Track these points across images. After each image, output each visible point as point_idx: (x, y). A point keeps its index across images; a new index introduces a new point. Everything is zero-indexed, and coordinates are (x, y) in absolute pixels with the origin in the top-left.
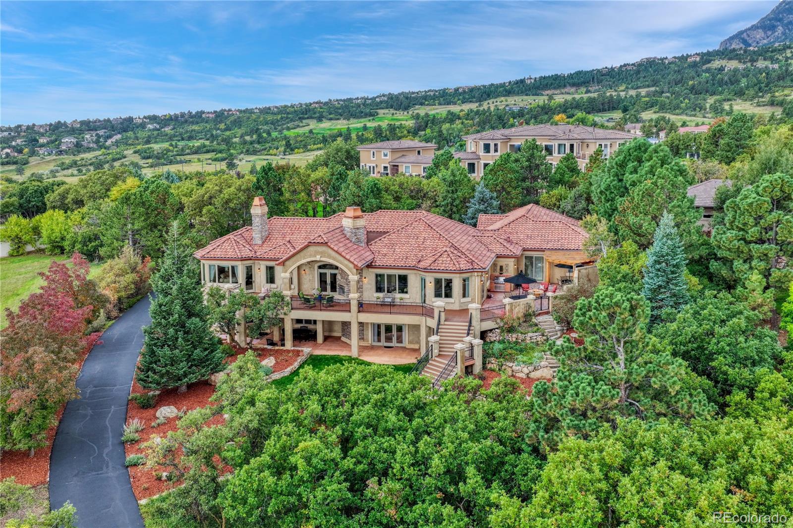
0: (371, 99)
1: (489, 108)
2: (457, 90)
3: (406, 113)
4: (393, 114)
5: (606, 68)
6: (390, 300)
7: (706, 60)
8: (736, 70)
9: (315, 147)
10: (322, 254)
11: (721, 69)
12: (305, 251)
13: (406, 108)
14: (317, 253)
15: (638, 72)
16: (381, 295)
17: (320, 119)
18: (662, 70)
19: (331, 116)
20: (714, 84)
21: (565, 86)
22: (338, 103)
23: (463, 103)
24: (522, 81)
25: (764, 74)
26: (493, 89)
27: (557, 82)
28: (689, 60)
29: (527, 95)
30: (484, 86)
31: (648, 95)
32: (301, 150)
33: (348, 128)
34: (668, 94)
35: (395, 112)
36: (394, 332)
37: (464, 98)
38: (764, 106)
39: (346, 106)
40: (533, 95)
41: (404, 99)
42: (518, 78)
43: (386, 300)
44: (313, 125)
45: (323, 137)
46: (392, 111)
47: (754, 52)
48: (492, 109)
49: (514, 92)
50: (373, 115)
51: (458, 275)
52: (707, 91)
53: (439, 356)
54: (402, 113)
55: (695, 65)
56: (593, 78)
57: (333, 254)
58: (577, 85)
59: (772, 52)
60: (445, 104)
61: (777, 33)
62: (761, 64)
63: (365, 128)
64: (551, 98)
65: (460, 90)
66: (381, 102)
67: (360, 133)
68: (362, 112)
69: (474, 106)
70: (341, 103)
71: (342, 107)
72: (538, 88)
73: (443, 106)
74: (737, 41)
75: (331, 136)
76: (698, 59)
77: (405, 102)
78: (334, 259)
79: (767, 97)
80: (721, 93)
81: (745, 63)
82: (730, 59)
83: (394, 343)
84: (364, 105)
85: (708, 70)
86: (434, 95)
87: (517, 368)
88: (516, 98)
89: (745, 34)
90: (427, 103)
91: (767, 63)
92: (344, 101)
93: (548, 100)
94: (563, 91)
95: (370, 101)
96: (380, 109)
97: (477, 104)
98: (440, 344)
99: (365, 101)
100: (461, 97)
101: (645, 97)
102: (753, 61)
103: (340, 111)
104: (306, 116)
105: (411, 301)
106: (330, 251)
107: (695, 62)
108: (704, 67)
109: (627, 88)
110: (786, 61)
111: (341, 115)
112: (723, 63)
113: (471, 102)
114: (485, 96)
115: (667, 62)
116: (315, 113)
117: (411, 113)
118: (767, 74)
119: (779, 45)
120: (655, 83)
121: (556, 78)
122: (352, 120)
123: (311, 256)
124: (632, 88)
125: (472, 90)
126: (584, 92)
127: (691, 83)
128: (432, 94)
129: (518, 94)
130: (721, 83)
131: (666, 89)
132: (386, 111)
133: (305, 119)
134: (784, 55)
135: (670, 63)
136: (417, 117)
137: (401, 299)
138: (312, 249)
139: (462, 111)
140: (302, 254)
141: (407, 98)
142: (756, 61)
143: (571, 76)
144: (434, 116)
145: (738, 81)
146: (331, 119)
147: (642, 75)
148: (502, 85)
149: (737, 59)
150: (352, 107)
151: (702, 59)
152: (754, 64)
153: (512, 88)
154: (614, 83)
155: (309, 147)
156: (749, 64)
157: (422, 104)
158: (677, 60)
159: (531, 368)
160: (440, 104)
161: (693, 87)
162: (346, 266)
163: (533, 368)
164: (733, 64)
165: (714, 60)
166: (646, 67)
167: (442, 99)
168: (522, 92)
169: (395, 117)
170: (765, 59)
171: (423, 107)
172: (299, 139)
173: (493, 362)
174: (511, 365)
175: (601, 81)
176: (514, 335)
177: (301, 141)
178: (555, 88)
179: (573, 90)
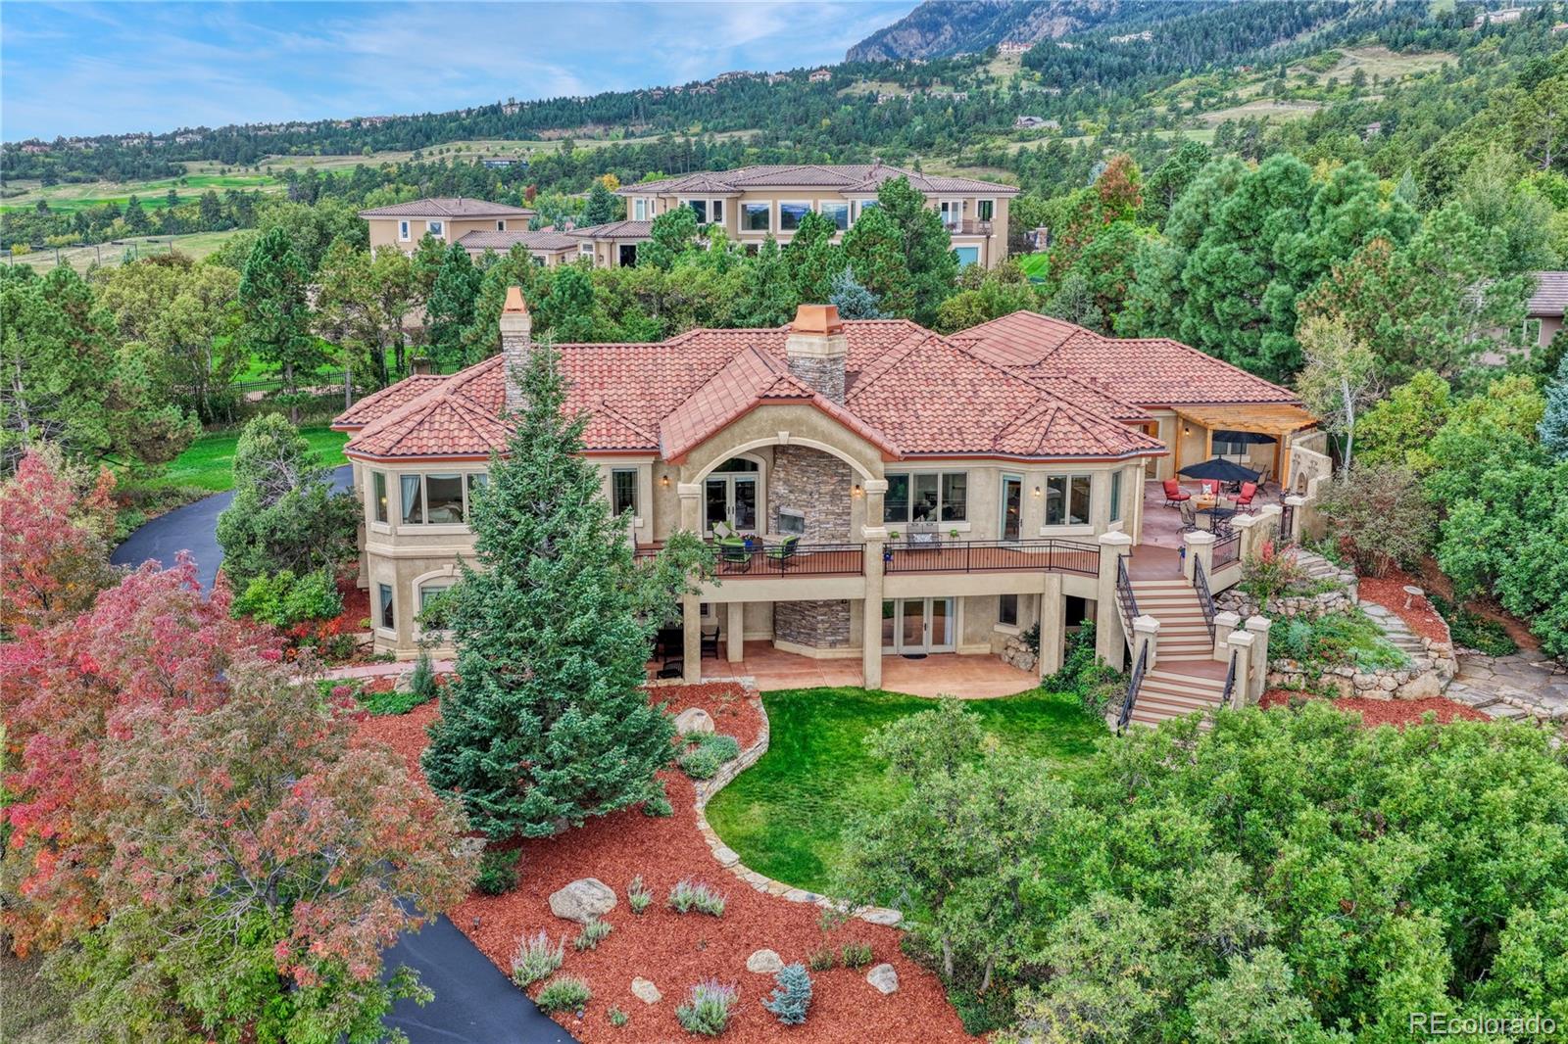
0: (160, 138)
1: (442, 160)
2: (357, 123)
3: (252, 170)
4: (223, 172)
5: (659, 88)
6: (927, 538)
7: (842, 79)
8: (900, 101)
9: (61, 239)
10: (793, 426)
11: (872, 99)
12: (744, 423)
13: (250, 160)
14: (779, 424)
15: (721, 99)
16: (900, 527)
17: (50, 179)
18: (763, 97)
19: (75, 174)
20: (866, 127)
21: (582, 123)
22: (87, 146)
23: (376, 151)
24: (495, 110)
25: (950, 110)
26: (434, 124)
27: (567, 114)
28: (811, 79)
29: (507, 138)
30: (415, 118)
31: (755, 143)
32: (27, 247)
33: (134, 198)
34: (788, 143)
35: (226, 167)
36: (928, 617)
37: (376, 141)
38: (970, 166)
39: (109, 153)
40: (520, 139)
41: (242, 140)
42: (486, 104)
43: (919, 538)
44: (36, 192)
45: (79, 217)
46: (218, 165)
47: (924, 69)
48: (450, 165)
49: (480, 131)
50: (176, 174)
51: (1107, 467)
52: (858, 138)
53: (1159, 666)
54: (243, 169)
55: (822, 89)
56: (637, 108)
57: (824, 424)
58: (606, 121)
59: (953, 69)
60: (335, 154)
61: (942, 38)
62: (939, 91)
63: (173, 200)
64: (569, 145)
65: (366, 125)
66: (190, 145)
67: (165, 211)
68: (148, 167)
69: (405, 157)
70: (94, 145)
71: (97, 155)
72: (529, 124)
73: (332, 158)
74: (875, 48)
75: (95, 216)
76: (828, 78)
77: (246, 148)
78: (826, 439)
79: (970, 152)
80: (886, 141)
81: (910, 88)
82: (884, 80)
83: (927, 646)
84: (150, 149)
85: (847, 100)
86: (309, 133)
87: (1368, 678)
88: (489, 143)
89: (889, 36)
90: (294, 149)
91: (947, 90)
92: (97, 140)
93: (564, 148)
94: (580, 132)
95: (161, 143)
96: (188, 160)
97: (411, 154)
98: (1160, 635)
99: (151, 145)
100: (369, 139)
101: (750, 146)
102: (924, 85)
103: (95, 163)
104: (13, 173)
105: (973, 537)
106: (816, 418)
107: (823, 82)
108: (841, 94)
109: (705, 130)
110: (979, 86)
111: (98, 173)
112: (873, 86)
113: (391, 149)
114: (420, 137)
115: (771, 82)
116: (33, 167)
117: (263, 169)
118: (955, 108)
119: (963, 58)
120: (756, 122)
121: (563, 104)
122: (131, 185)
123: (760, 433)
124: (715, 129)
125: (390, 124)
126: (621, 135)
127: (826, 122)
128: (303, 130)
129: (489, 136)
130: (880, 124)
131: (782, 133)
132: (205, 165)
133: (11, 179)
134: (973, 76)
135: (777, 84)
136: (290, 176)
137: (954, 534)
138: (764, 414)
139: (384, 166)
140: (737, 429)
141: (248, 138)
142: (929, 85)
143: (592, 102)
144: (330, 176)
145: (907, 121)
146: (76, 181)
147: (728, 104)
148: (454, 117)
149: (895, 81)
150: (123, 154)
151: (834, 77)
152: (927, 91)
153: (476, 124)
154: (677, 118)
155: (47, 240)
156: (918, 91)
157: (283, 152)
158: (790, 79)
159: (1401, 676)
160: (324, 153)
161: (831, 131)
162: (858, 456)
163: (1406, 674)
164: (889, 91)
165: (856, 81)
166: (733, 91)
167: (327, 142)
168: (497, 133)
169: (229, 177)
170: (943, 83)
171: (288, 158)
172: (15, 222)
173: (1287, 669)
174: (1348, 672)
175: (653, 115)
176: (1291, 602)
177: (22, 227)
178: (563, 126)
179: (599, 130)
